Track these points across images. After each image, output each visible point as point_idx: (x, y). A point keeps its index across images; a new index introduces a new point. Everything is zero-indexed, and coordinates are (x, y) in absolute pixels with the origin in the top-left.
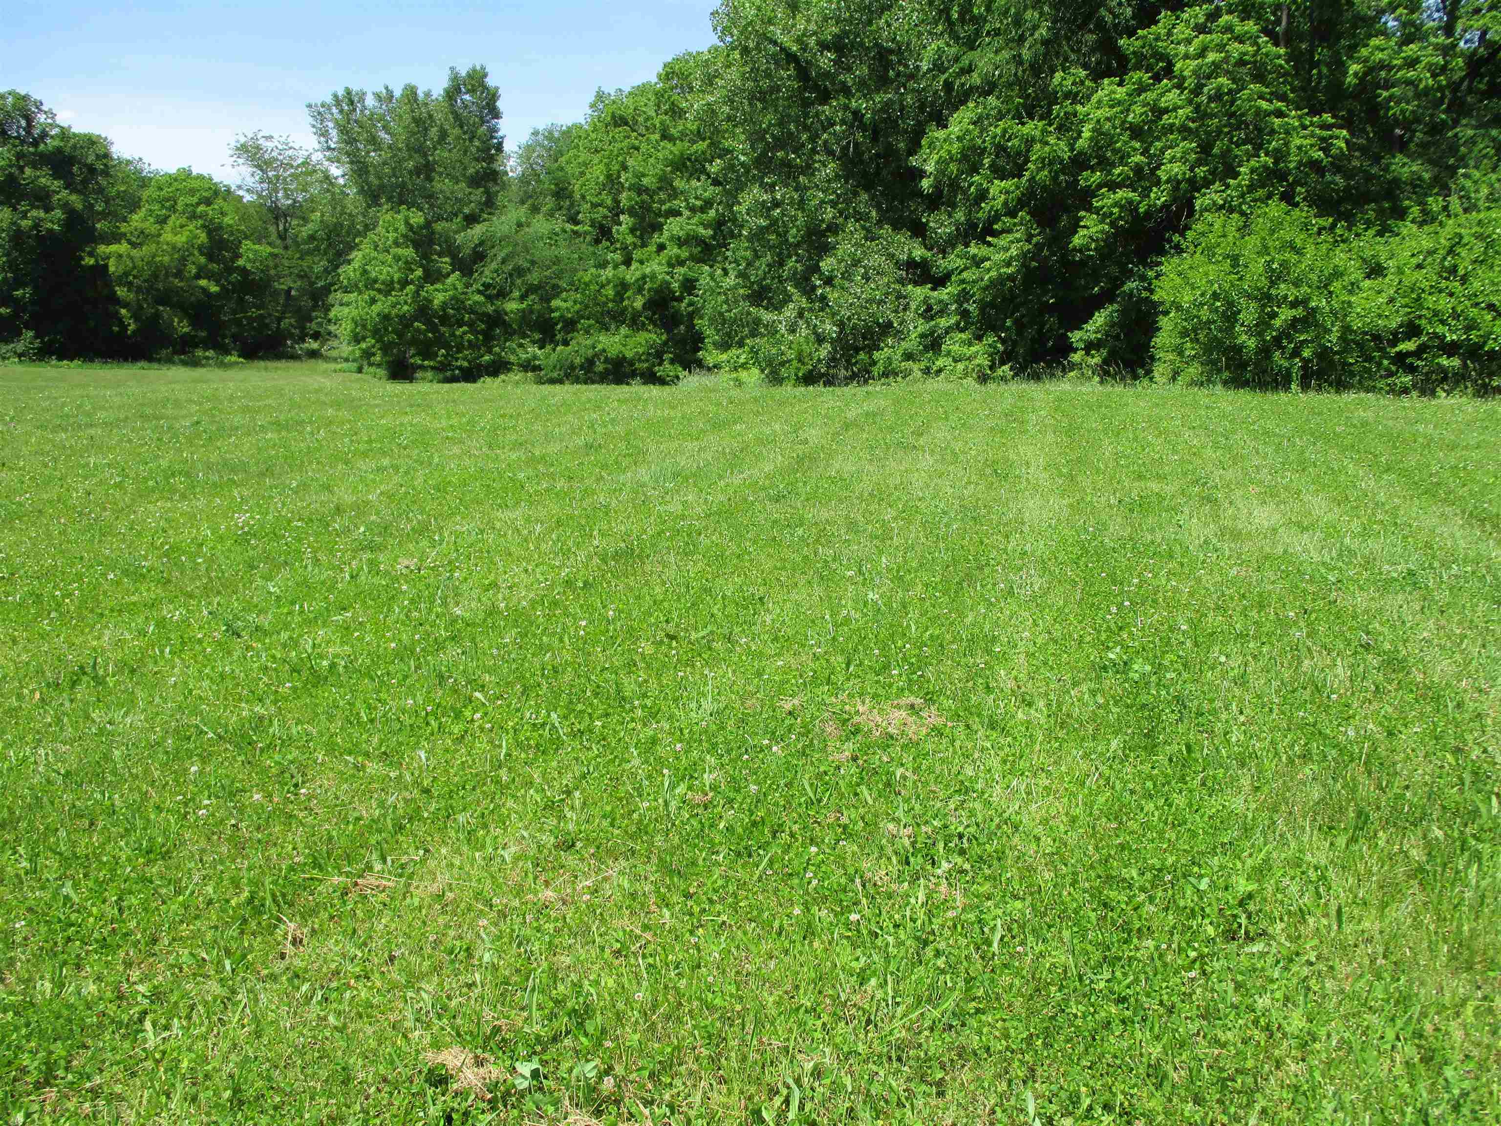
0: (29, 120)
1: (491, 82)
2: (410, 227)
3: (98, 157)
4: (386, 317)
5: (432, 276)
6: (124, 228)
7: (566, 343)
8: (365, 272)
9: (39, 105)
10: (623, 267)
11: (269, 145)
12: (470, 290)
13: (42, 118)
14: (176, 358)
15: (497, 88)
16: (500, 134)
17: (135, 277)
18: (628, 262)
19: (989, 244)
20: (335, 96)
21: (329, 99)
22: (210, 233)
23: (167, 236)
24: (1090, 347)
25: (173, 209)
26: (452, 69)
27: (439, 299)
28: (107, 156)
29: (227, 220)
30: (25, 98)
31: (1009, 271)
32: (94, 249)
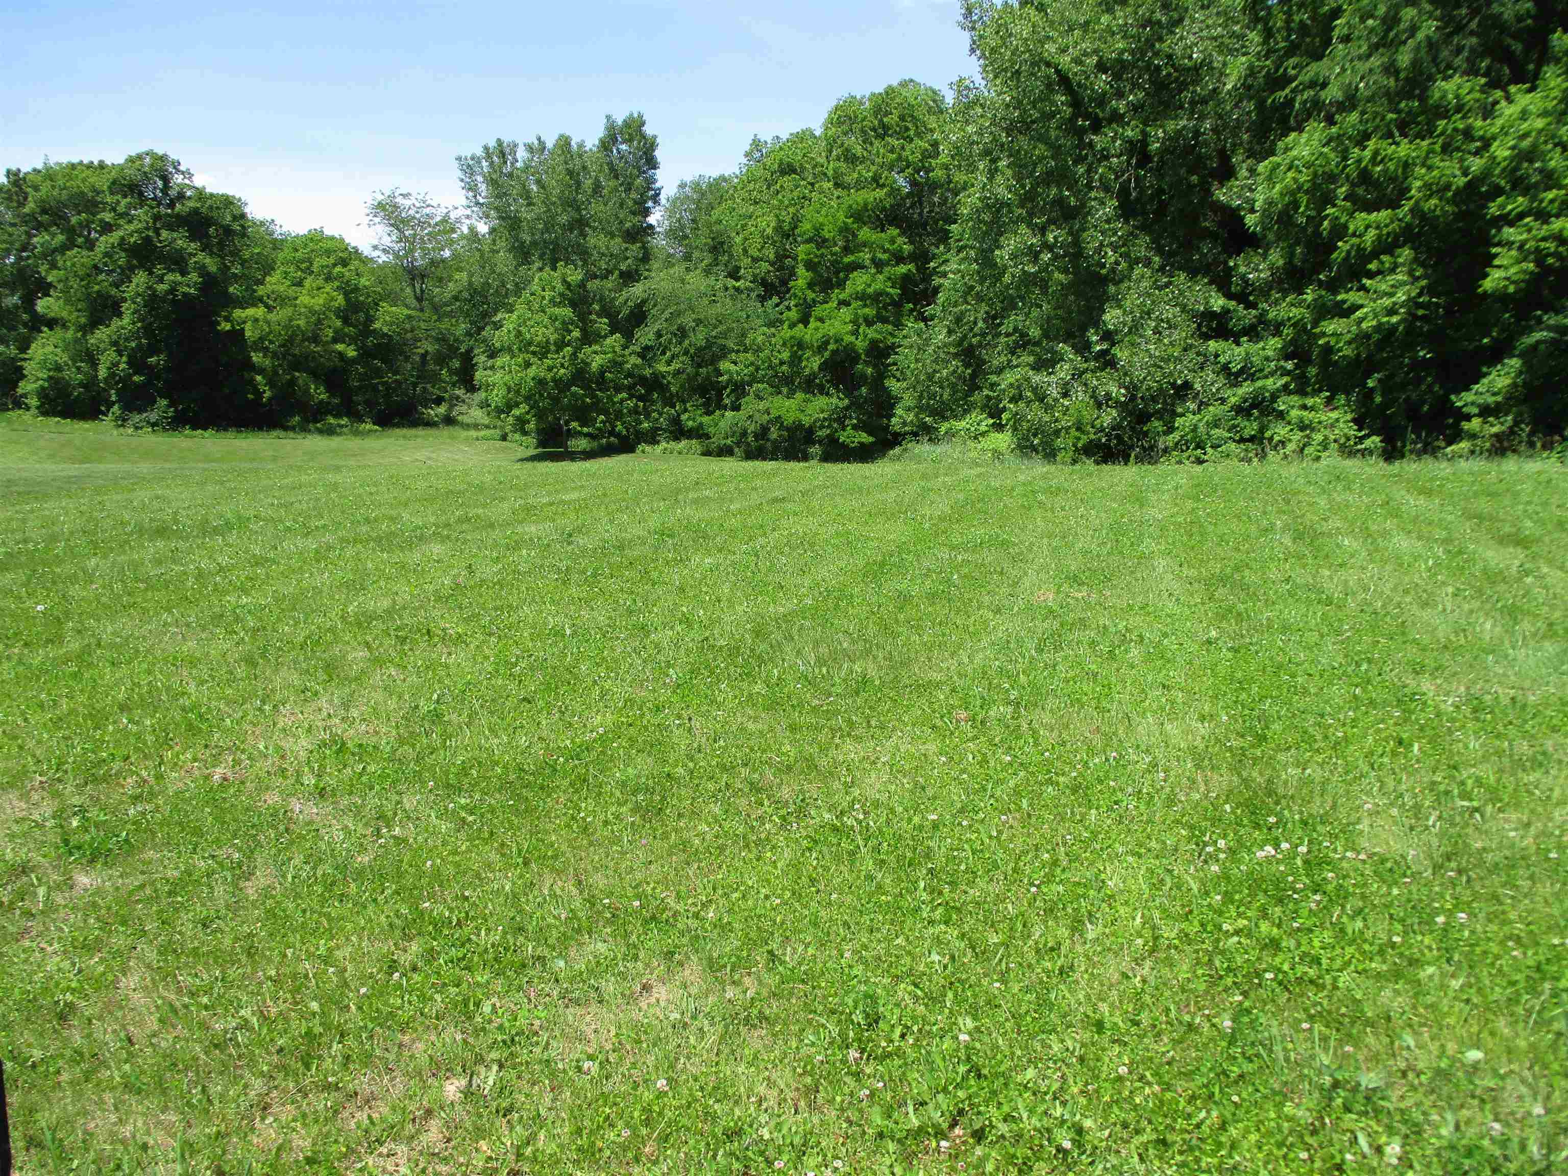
0: (166, 179)
1: (649, 130)
2: (568, 285)
3: (235, 218)
4: (541, 382)
5: (589, 338)
6: (261, 291)
7: (736, 408)
8: (519, 334)
9: (176, 165)
10: (801, 326)
11: (407, 203)
12: (627, 352)
13: (179, 179)
14: (311, 426)
15: (655, 137)
16: (658, 185)
17: (271, 342)
18: (805, 321)
19: (1363, 288)
20: (486, 148)
21: (479, 152)
22: (346, 295)
23: (304, 299)
24: (1486, 412)
25: (309, 271)
26: (608, 117)
27: (596, 363)
28: (243, 216)
29: (364, 282)
30: (163, 158)
31: (1395, 319)
32: (231, 314)
